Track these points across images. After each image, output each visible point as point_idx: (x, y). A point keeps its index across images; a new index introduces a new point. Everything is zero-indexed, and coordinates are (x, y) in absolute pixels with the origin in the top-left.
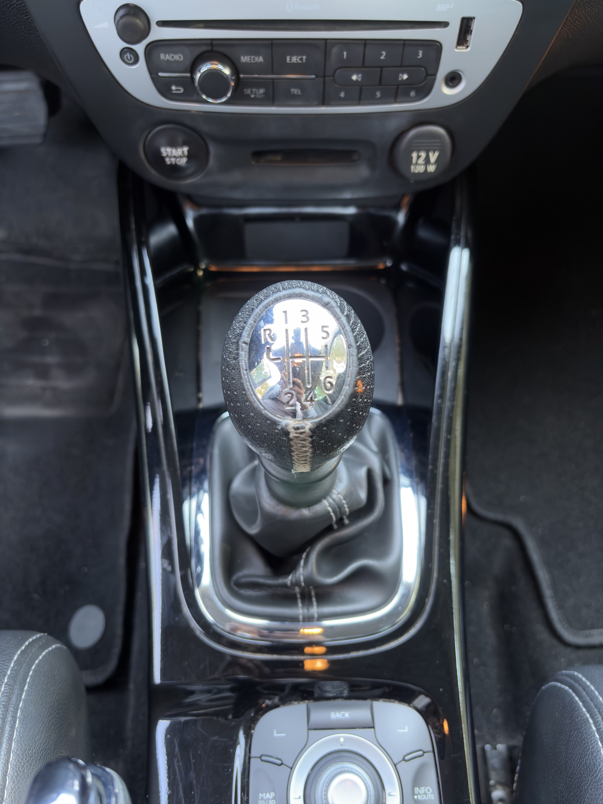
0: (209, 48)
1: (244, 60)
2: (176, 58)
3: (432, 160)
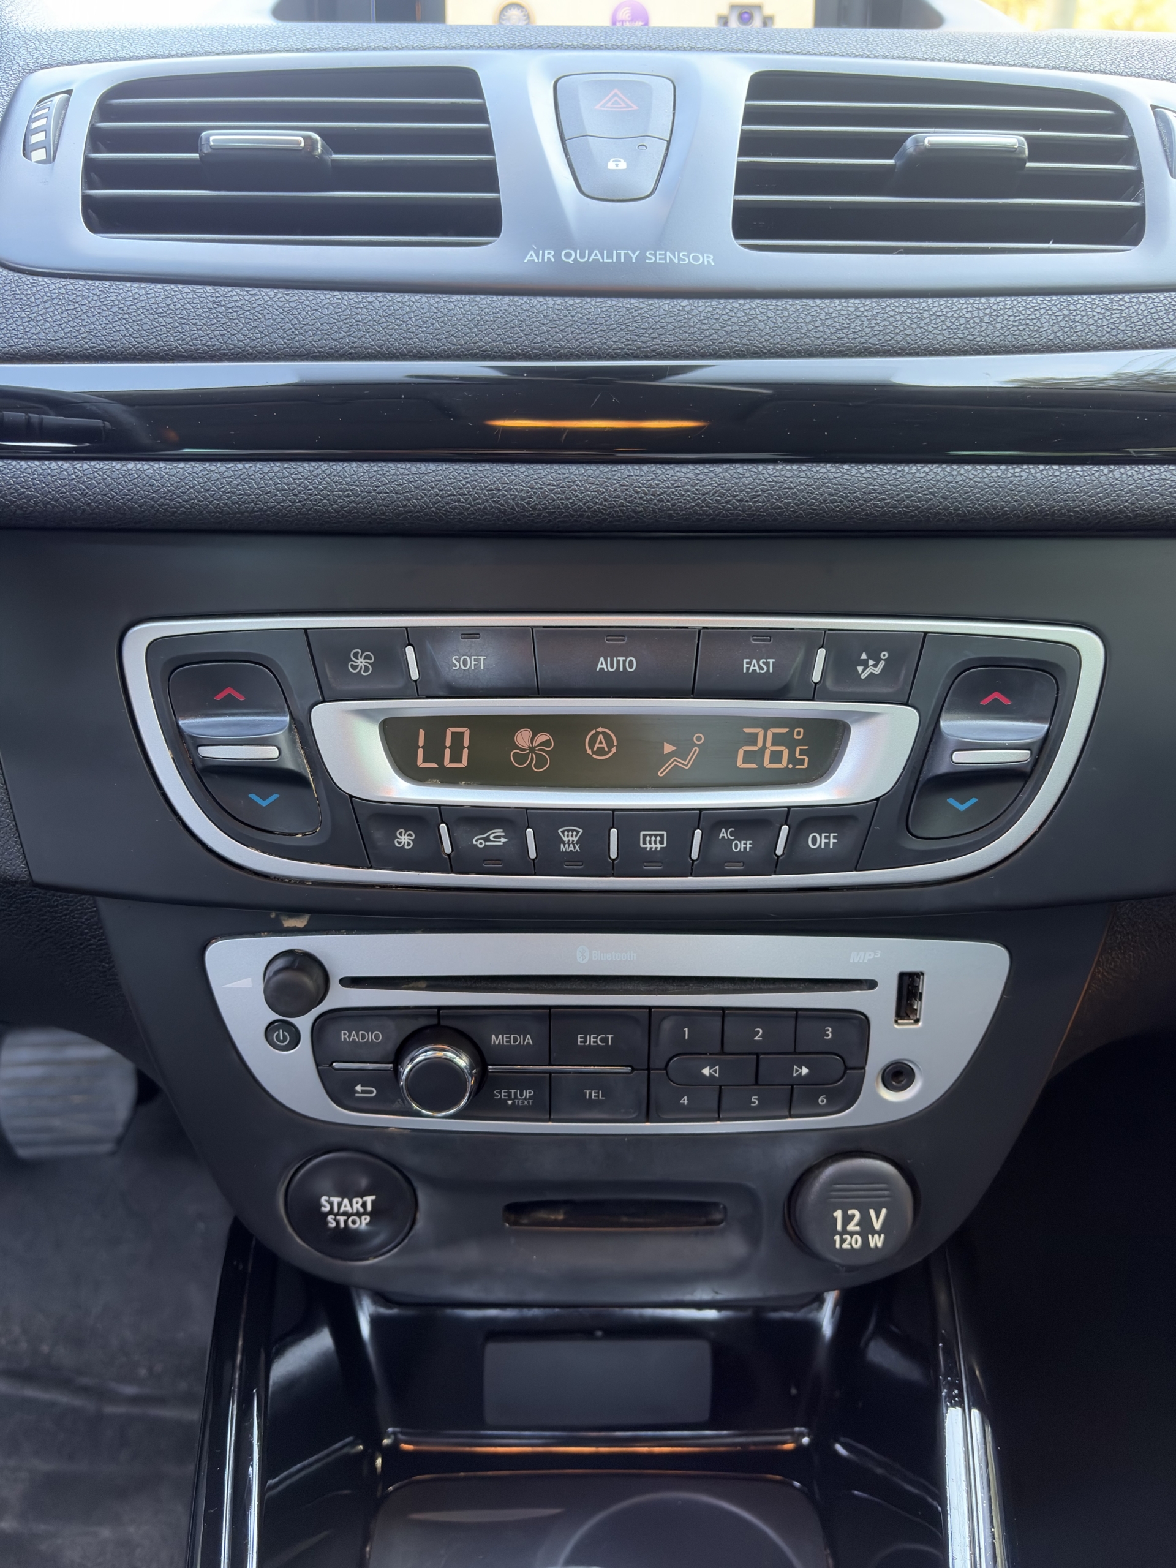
0: (434, 1021)
1: (497, 1040)
2: (370, 1037)
3: (877, 1225)
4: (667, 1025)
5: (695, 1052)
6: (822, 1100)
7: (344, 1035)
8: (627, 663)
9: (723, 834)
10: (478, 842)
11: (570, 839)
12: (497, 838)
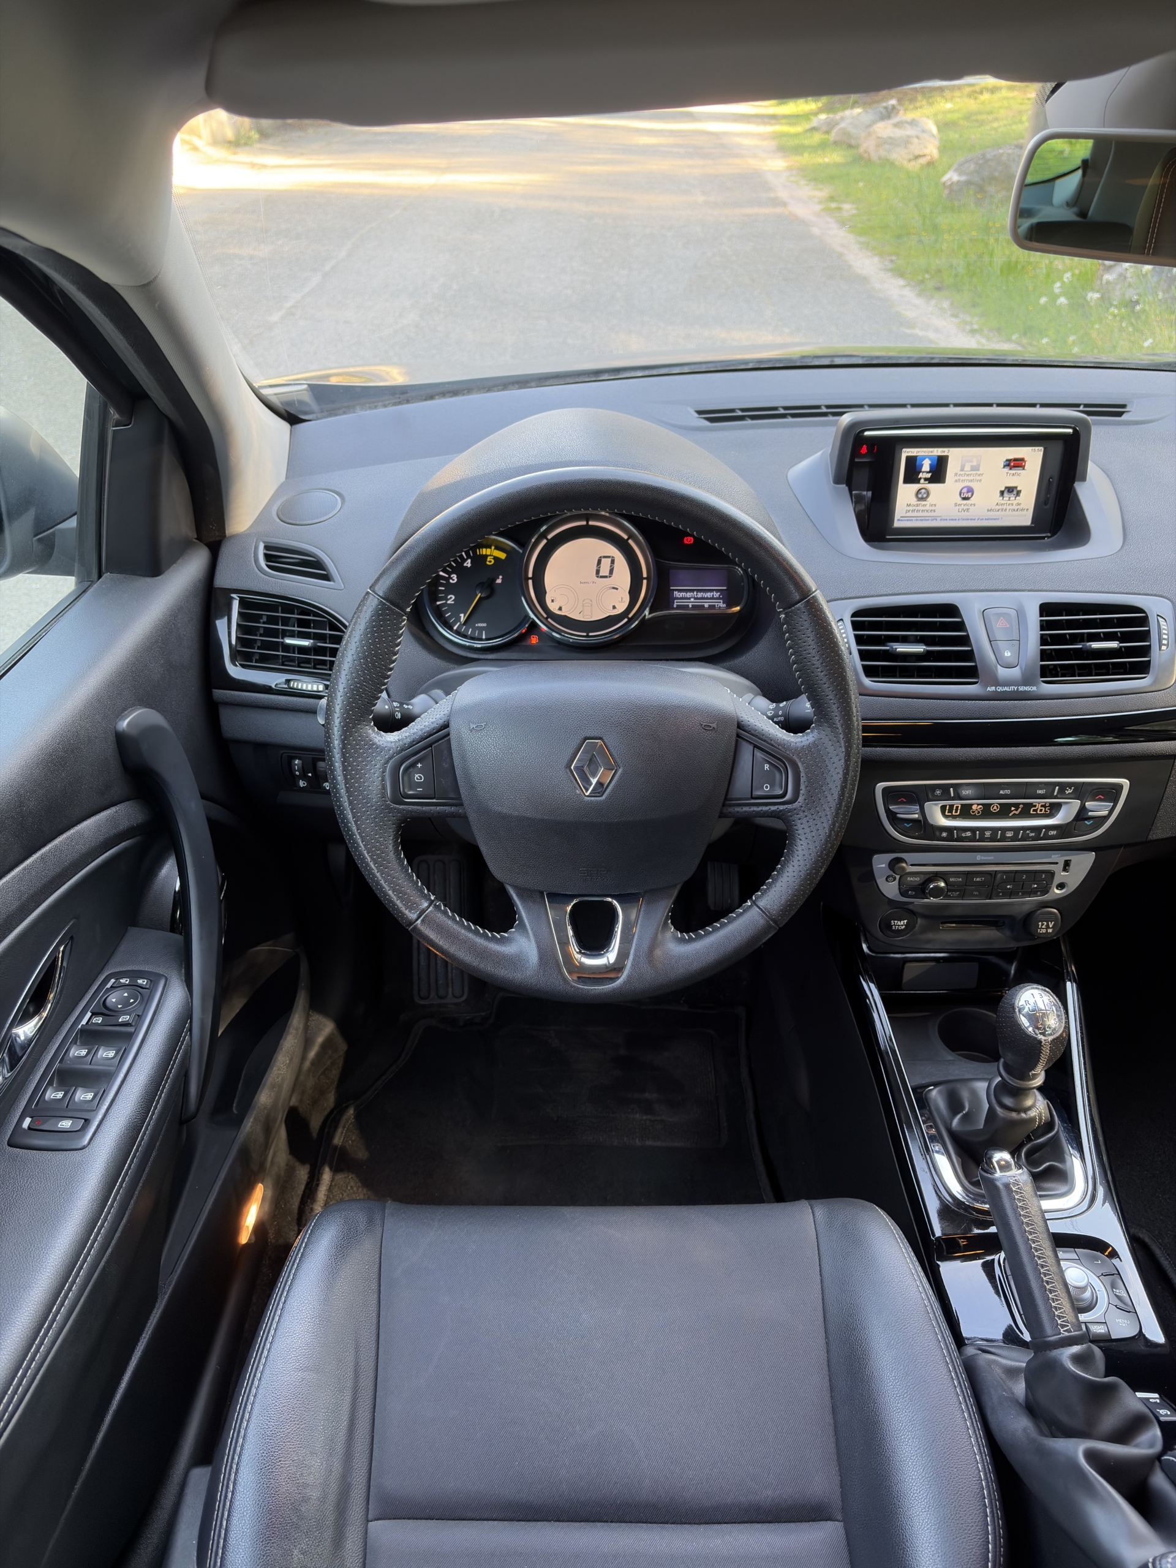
0: (935, 875)
1: (951, 880)
2: (916, 879)
3: (1051, 926)
4: (999, 875)
5: (1007, 882)
6: (1039, 893)
7: (909, 879)
8: (1008, 792)
9: (1028, 832)
10: (963, 835)
11: (988, 834)
12: (969, 834)
